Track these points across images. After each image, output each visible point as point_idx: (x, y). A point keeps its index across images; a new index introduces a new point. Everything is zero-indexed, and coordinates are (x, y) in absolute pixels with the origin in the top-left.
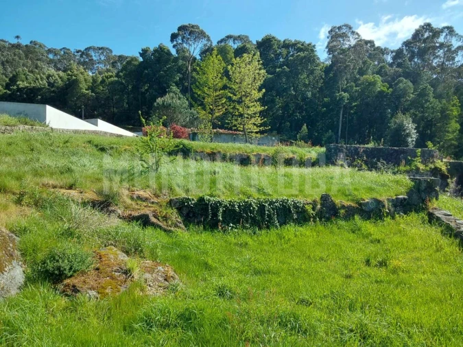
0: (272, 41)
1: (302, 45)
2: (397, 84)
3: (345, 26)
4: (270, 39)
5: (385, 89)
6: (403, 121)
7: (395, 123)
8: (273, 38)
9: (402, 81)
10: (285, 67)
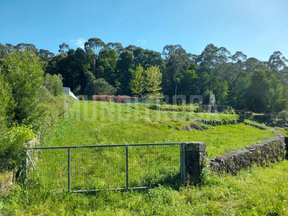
0: (141, 51)
1: (156, 53)
2: (202, 75)
3: (178, 45)
4: (140, 49)
5: (197, 77)
6: (209, 93)
7: (206, 94)
8: (142, 49)
9: (204, 73)
10: (148, 64)
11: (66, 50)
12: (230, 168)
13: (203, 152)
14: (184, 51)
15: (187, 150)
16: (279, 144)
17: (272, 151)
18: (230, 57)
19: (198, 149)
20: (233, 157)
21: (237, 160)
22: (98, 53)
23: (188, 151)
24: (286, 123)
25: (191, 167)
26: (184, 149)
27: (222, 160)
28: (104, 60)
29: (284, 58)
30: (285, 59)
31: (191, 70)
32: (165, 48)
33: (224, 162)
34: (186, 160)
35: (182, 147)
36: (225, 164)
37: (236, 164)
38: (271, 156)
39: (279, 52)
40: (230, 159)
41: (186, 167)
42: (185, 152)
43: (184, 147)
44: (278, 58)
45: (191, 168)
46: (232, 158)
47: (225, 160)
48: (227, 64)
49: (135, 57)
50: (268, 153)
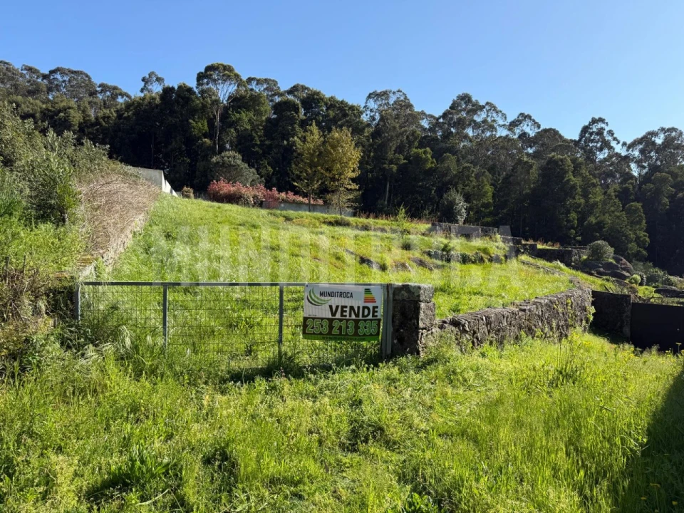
6: (456, 199)
7: (447, 200)
9: (448, 157)
11: (157, 89)
12: (477, 339)
13: (428, 303)
14: (410, 106)
15: (397, 297)
16: (579, 302)
17: (563, 314)
18: (504, 125)
19: (419, 296)
20: (484, 318)
21: (493, 325)
22: (226, 99)
23: (399, 300)
24: (601, 267)
25: (403, 329)
26: (391, 296)
27: (463, 321)
28: (238, 115)
29: (611, 133)
30: (615, 136)
31: (423, 150)
32: (370, 96)
33: (467, 326)
34: (394, 316)
35: (388, 292)
36: (468, 329)
37: (489, 331)
38: (561, 324)
39: (601, 120)
40: (478, 320)
41: (394, 330)
42: (394, 300)
43: (391, 292)
44: (600, 132)
45: (402, 331)
46: (482, 319)
47: (469, 322)
48: (496, 140)
49: (305, 114)
50: (555, 318)
